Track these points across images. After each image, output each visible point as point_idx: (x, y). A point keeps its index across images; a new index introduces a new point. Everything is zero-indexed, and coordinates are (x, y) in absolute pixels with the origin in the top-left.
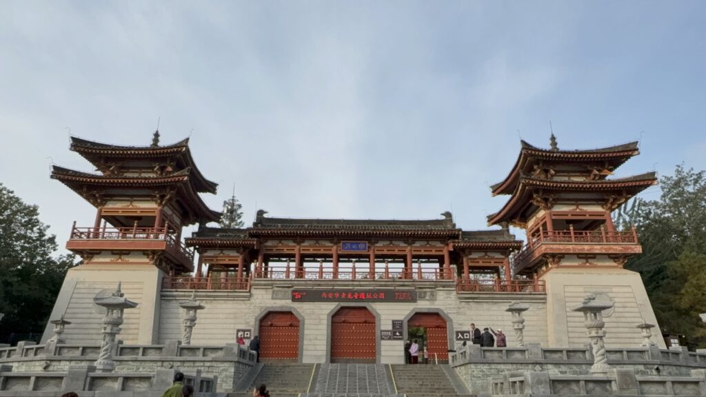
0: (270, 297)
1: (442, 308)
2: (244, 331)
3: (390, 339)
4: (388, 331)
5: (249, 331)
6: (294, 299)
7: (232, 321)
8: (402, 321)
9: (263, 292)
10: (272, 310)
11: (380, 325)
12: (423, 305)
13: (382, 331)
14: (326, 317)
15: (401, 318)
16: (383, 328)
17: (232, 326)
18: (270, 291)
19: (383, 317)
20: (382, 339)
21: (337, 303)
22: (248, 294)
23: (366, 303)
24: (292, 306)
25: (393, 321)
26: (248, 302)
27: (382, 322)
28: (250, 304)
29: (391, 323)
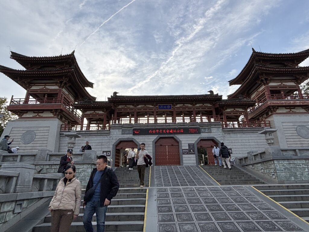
0: (121, 133)
1: (215, 136)
2: (107, 152)
3: (187, 154)
4: (187, 150)
5: (110, 152)
6: (134, 134)
7: (100, 147)
8: (194, 144)
9: (117, 130)
10: (122, 140)
11: (182, 146)
12: (204, 135)
13: (183, 150)
14: (151, 143)
15: (193, 142)
16: (183, 148)
17: (100, 149)
18: (121, 130)
19: (183, 142)
20: (184, 154)
21: (158, 135)
22: (109, 132)
23: (174, 135)
24: (133, 137)
25: (189, 144)
26: (109, 136)
27: (183, 145)
28: (110, 137)
29: (188, 145)
